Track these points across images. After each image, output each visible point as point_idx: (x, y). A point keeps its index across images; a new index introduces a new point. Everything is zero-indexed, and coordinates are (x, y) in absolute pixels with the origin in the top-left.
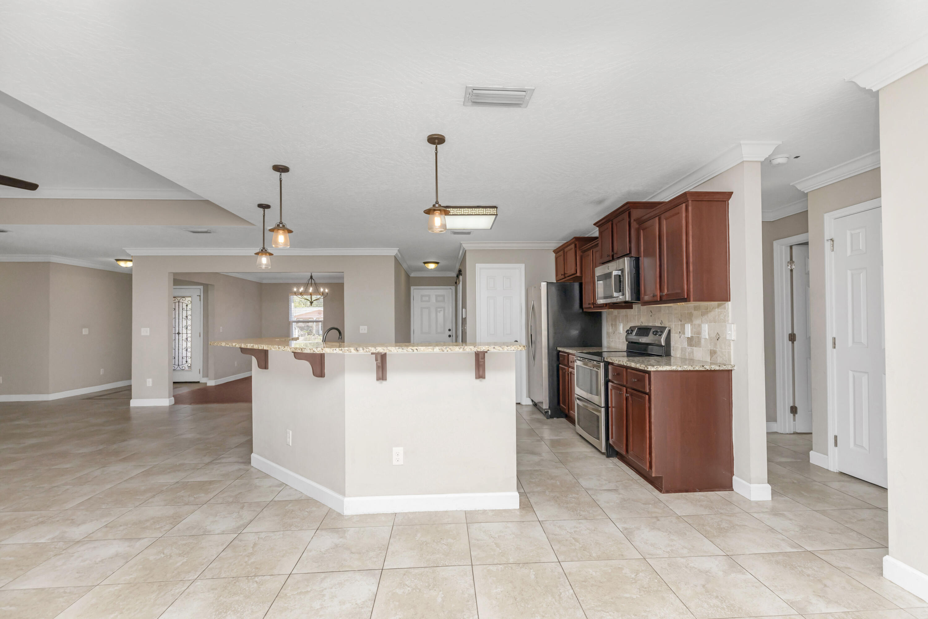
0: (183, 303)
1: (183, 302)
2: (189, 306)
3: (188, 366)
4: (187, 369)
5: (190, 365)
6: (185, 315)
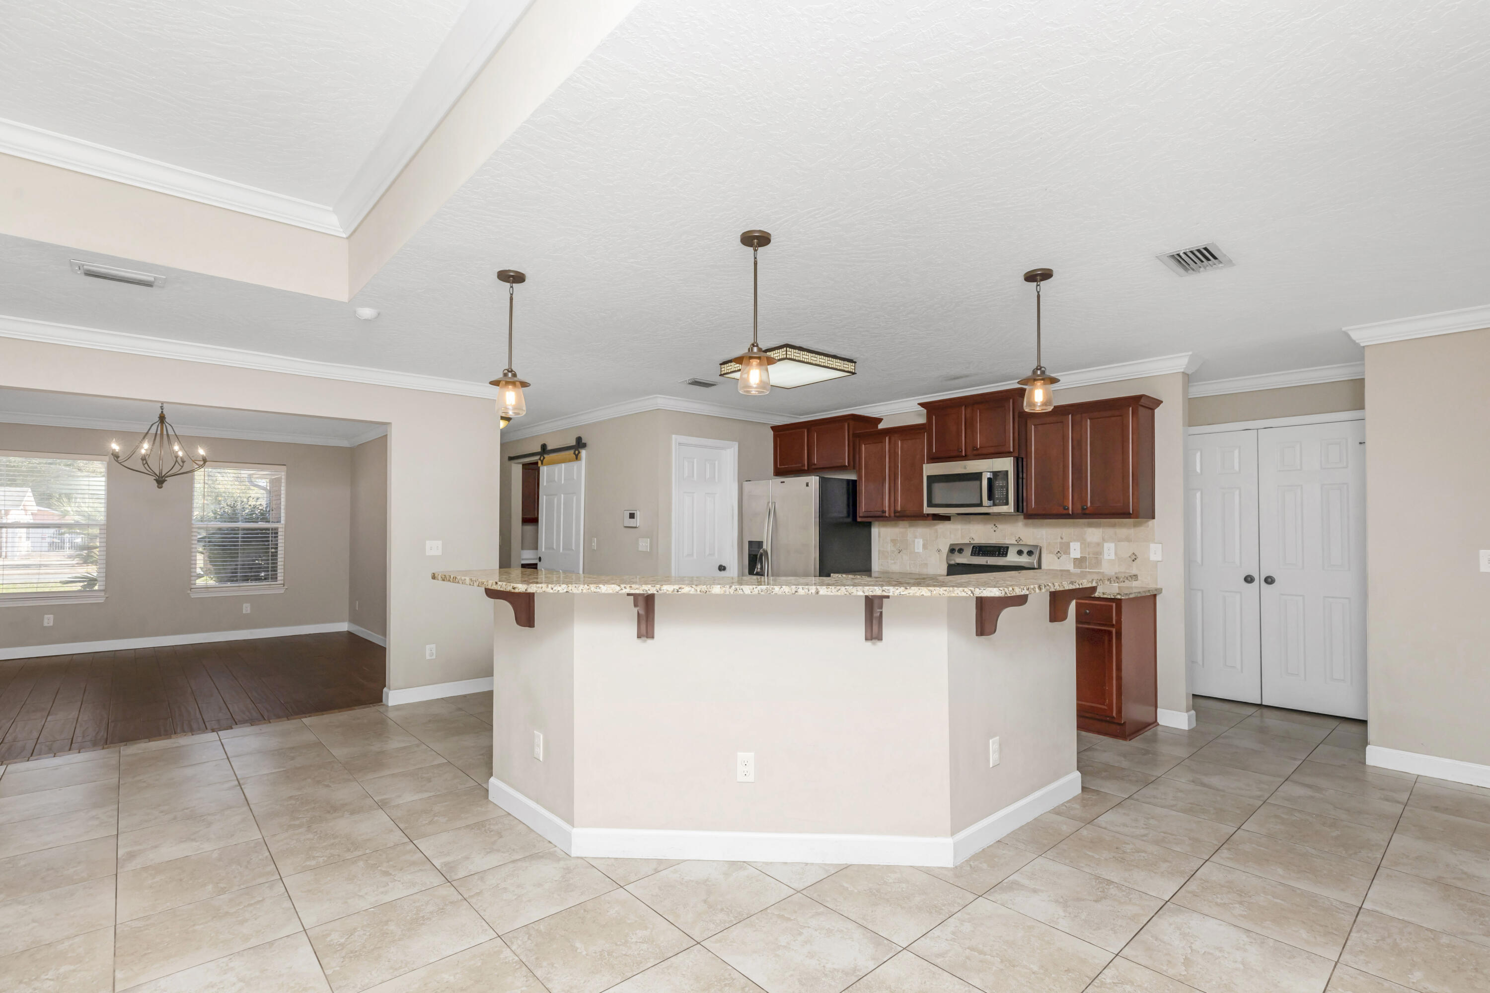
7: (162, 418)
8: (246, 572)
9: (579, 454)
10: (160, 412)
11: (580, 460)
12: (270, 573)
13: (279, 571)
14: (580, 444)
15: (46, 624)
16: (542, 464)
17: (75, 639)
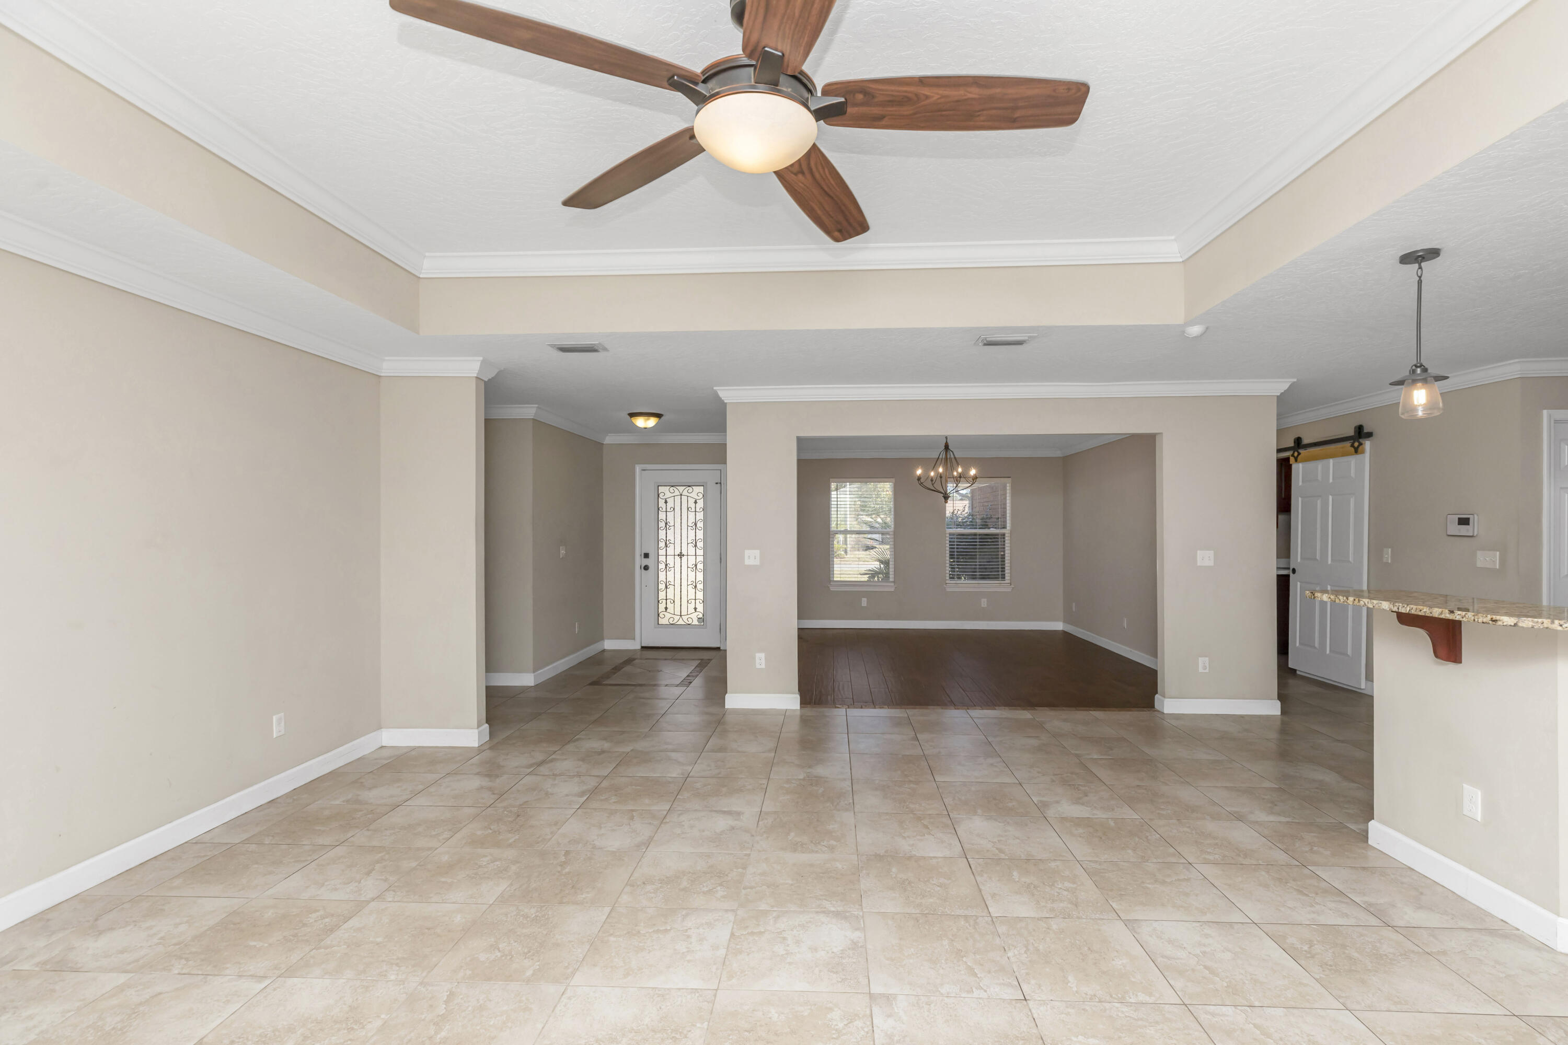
0: (689, 498)
1: (688, 495)
2: (700, 504)
3: (698, 617)
4: (697, 623)
5: (701, 616)
6: (692, 519)
7: (947, 447)
8: (982, 572)
9: (1360, 447)
10: (945, 442)
11: (1363, 452)
12: (1000, 573)
13: (1006, 571)
14: (1361, 433)
15: (863, 605)
16: (1296, 460)
17: (879, 618)
